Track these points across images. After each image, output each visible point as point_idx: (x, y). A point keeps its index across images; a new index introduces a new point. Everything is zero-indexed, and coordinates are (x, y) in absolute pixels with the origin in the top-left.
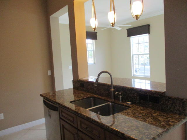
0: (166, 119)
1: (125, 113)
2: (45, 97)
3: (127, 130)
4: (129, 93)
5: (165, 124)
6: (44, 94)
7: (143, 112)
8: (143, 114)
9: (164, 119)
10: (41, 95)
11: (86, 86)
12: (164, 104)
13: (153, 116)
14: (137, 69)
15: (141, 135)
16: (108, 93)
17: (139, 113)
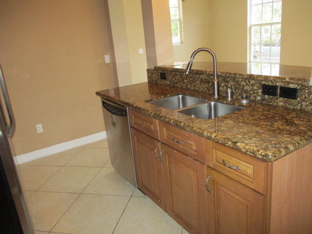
0: (308, 122)
1: (237, 115)
2: (104, 95)
3: (241, 137)
4: (245, 84)
5: (305, 129)
6: (102, 91)
7: (268, 113)
8: (267, 116)
9: (304, 122)
10: (98, 93)
11: (170, 78)
12: (306, 99)
13: (285, 119)
14: (257, 52)
15: (265, 144)
16: (208, 86)
17: (261, 115)
